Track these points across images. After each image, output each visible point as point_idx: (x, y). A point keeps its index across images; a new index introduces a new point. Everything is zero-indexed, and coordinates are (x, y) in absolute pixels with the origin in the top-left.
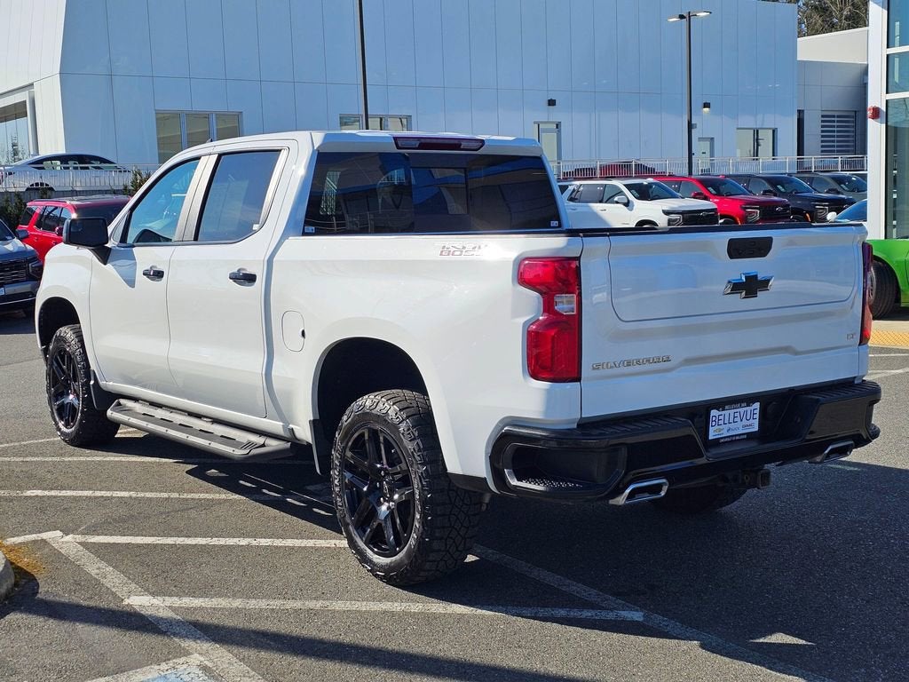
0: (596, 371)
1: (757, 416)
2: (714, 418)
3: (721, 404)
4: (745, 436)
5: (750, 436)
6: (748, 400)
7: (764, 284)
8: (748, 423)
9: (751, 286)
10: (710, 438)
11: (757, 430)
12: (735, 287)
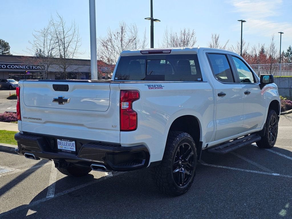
0: (24, 119)
1: (75, 146)
2: (59, 142)
5: (73, 152)
7: (66, 101)
8: (72, 147)
9: (61, 101)
10: (58, 148)
11: (75, 151)
12: (55, 100)
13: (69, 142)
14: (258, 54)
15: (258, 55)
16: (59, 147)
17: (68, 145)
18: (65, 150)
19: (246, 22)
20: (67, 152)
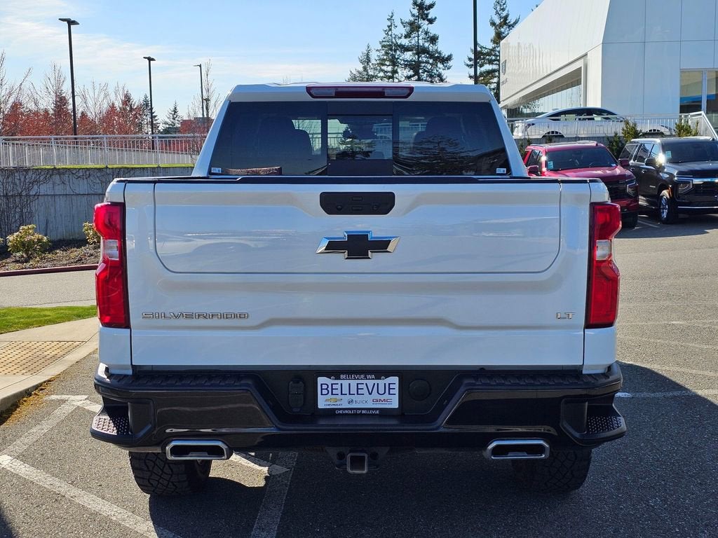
0: (147, 320)
1: (396, 391)
2: (325, 387)
3: (335, 372)
4: (378, 412)
5: (385, 413)
6: (380, 372)
7: (382, 246)
8: (382, 397)
9: (358, 246)
10: (319, 407)
11: (397, 407)
12: (333, 246)
13: (370, 383)
14: (51, 108)
15: (51, 112)
16: (323, 403)
17: (365, 391)
18: (351, 409)
19: (78, 24)
20: (361, 414)
